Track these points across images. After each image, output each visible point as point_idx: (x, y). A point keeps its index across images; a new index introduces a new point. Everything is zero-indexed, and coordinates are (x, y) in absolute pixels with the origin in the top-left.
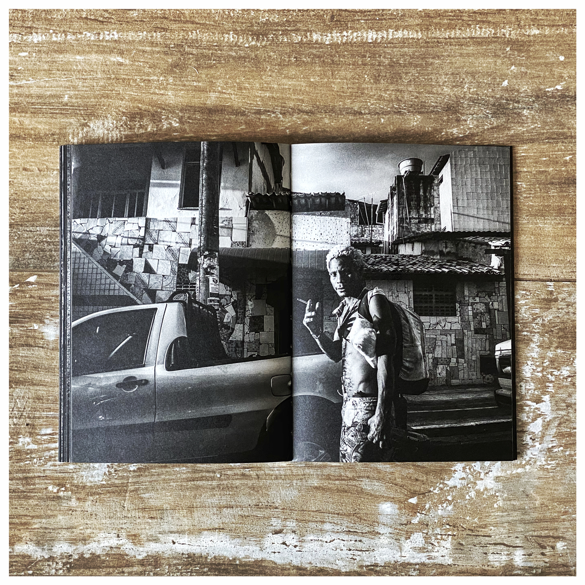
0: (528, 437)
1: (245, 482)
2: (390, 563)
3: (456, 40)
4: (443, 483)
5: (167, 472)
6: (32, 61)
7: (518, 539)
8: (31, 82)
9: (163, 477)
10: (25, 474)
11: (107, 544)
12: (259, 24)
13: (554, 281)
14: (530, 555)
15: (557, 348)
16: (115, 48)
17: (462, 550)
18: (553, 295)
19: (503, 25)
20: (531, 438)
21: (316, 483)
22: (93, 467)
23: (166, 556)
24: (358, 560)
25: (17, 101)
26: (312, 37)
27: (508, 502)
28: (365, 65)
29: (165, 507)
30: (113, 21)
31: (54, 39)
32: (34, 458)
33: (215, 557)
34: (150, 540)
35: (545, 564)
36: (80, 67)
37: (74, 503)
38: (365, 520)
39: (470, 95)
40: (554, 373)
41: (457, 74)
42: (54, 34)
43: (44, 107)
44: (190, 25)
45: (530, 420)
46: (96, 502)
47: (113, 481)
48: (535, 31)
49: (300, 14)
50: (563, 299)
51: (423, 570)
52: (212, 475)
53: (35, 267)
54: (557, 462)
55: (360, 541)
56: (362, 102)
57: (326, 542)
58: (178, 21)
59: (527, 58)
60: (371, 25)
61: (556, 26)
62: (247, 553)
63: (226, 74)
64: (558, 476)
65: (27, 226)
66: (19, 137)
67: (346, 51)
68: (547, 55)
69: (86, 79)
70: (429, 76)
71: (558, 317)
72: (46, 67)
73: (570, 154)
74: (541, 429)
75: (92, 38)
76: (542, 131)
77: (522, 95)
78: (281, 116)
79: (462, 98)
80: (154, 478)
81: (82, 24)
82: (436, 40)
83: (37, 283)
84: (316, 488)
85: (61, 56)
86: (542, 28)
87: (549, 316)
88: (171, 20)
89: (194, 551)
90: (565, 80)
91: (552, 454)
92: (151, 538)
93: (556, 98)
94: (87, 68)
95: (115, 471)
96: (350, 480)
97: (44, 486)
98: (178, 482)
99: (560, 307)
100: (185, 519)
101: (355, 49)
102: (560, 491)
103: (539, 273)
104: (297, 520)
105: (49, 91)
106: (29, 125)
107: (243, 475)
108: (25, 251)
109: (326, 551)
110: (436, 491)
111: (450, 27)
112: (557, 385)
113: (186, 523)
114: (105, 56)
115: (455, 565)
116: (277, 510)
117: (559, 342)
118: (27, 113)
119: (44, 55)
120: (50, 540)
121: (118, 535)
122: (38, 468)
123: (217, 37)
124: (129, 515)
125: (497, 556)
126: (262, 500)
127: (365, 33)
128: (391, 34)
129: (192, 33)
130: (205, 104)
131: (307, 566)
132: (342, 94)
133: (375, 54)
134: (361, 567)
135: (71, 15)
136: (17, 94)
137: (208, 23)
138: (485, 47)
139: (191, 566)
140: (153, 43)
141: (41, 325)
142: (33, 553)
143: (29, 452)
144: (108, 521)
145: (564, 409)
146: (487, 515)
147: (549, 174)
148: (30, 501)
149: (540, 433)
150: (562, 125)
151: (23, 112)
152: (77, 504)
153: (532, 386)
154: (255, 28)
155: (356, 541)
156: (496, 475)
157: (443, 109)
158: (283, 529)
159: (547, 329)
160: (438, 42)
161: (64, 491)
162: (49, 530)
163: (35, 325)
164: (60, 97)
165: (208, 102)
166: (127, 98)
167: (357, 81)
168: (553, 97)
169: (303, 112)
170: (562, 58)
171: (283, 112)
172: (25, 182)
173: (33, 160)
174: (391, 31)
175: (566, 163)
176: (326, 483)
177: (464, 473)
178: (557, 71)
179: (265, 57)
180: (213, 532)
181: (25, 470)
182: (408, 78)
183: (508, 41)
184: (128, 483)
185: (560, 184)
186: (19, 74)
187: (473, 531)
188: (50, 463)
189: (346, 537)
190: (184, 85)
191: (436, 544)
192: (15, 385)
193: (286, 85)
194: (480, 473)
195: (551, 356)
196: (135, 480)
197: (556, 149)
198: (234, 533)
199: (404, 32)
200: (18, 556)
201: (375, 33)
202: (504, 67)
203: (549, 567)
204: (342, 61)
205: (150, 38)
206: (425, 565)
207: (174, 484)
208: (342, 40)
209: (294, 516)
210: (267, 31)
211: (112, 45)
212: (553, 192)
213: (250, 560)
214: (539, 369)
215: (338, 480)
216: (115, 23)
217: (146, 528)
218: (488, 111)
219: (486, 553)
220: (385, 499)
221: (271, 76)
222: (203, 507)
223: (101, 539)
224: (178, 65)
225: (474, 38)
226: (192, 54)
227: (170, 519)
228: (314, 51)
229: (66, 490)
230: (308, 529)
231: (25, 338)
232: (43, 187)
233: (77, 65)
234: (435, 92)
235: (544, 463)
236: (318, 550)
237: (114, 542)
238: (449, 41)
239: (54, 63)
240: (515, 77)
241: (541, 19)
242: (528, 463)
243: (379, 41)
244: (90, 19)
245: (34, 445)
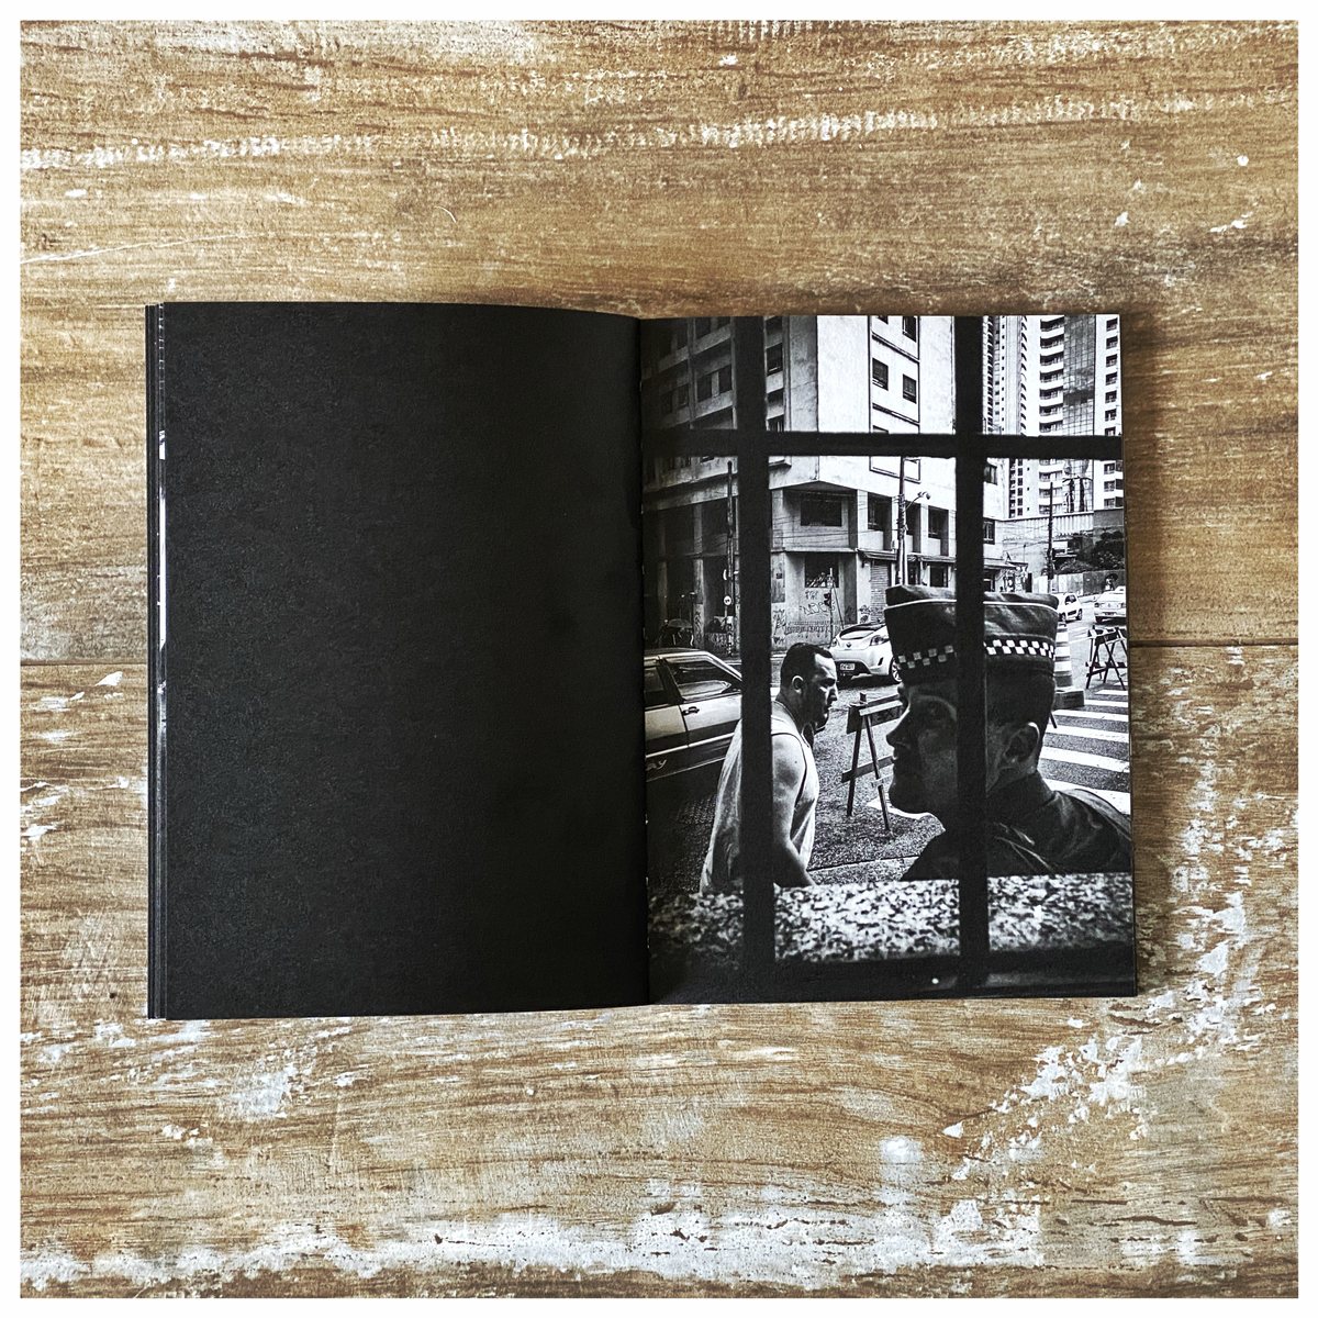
0: (1200, 984)
1: (590, 1103)
2: (908, 1268)
3: (1012, 130)
4: (1018, 1092)
5: (418, 1087)
6: (95, 208)
7: (1184, 1207)
8: (95, 252)
9: (410, 1098)
10: (111, 1103)
11: (293, 1248)
12: (583, 110)
13: (1244, 644)
14: (1212, 1240)
15: (1254, 789)
16: (273, 172)
17: (1064, 1234)
18: (1243, 675)
19: (1112, 94)
20: (1205, 987)
21: (741, 1100)
22: (259, 1082)
23: (424, 1269)
24: (839, 1263)
25: (65, 296)
26: (699, 134)
27: (1161, 1128)
28: (816, 189)
29: (417, 1162)
30: (267, 115)
31: (142, 158)
32: (130, 1067)
33: (528, 1268)
34: (387, 1237)
35: (1247, 1259)
36: (199, 217)
37: (219, 1162)
38: (850, 1176)
39: (1048, 248)
40: (1250, 844)
41: (1017, 203)
42: (141, 148)
43: (125, 306)
44: (435, 118)
45: (1201, 948)
46: (268, 1157)
47: (303, 1110)
48: (1183, 105)
49: (672, 84)
50: (1265, 683)
51: (980, 1283)
52: (516, 1090)
53: (117, 654)
54: (1264, 1036)
55: (843, 1222)
56: (814, 270)
57: (769, 1227)
58: (408, 108)
59: (1167, 164)
60: (826, 102)
61: (1228, 90)
62: (597, 1257)
63: (517, 221)
64: (1266, 1066)
65: (97, 566)
66: (72, 374)
67: (774, 161)
68: (1212, 155)
69: (212, 243)
70: (955, 209)
71: (1255, 721)
72: (126, 219)
73: (1268, 369)
74: (1225, 966)
75: (224, 154)
76: (1206, 320)
77: (1159, 243)
78: (638, 307)
79: (1030, 255)
80: (392, 1102)
81: (200, 123)
82: (968, 131)
83: (123, 688)
84: (743, 1110)
85: (158, 195)
86: (1198, 97)
87: (1235, 721)
88: (393, 108)
89: (484, 1258)
90: (1252, 208)
91: (1251, 1020)
92: (388, 1233)
93: (1233, 248)
94: (216, 218)
95: (306, 1089)
96: (814, 1090)
97: (152, 1128)
98: (443, 1108)
99: (1258, 700)
100: (462, 1189)
101: (793, 156)
102: (1271, 1099)
103: (1210, 628)
104: (703, 1181)
105: (134, 271)
106: (94, 346)
107: (584, 1088)
108: (94, 619)
109: (768, 1246)
110: (1002, 1109)
111: (999, 102)
112: (1259, 870)
113: (463, 1196)
114: (254, 191)
115: (1049, 1267)
116: (660, 1161)
117: (1259, 777)
118: (87, 320)
119: (119, 195)
120: (171, 1244)
121: (318, 1227)
122: (139, 1088)
123: (493, 141)
124: (340, 1184)
125: (1140, 1245)
126: (626, 1140)
127: (815, 120)
128: (871, 122)
129: (439, 134)
130: (473, 287)
131: (729, 1280)
132: (769, 255)
133: (837, 167)
134: (847, 1278)
135: (175, 105)
136: (64, 281)
137: (473, 111)
138: (1075, 143)
139: (478, 1289)
140: (355, 160)
141: (134, 778)
142: (135, 1274)
143: (118, 1054)
144: (294, 1199)
145: (1276, 921)
146: (1117, 1156)
147: (1224, 413)
148: (125, 1160)
149: (1224, 975)
150: (1249, 305)
151: (78, 319)
152: (227, 1164)
153: (1204, 873)
154: (576, 118)
155: (833, 1222)
156: (1131, 1069)
157: (989, 279)
158: (674, 1203)
159: (1231, 750)
160: (973, 134)
161: (197, 1136)
162: (167, 1223)
163: (121, 779)
164: (158, 283)
165: (480, 283)
166: (303, 280)
167: (801, 226)
168: (1227, 245)
169: (686, 296)
170: (1243, 161)
171: (642, 298)
172: (90, 470)
173: (103, 422)
174: (870, 114)
175: (1261, 387)
176: (764, 1101)
177: (1062, 1068)
178: (1233, 189)
179: (599, 181)
180: (522, 1215)
181: (110, 1094)
182: (910, 214)
183: (1125, 128)
184: (334, 1114)
185: (1249, 432)
186: (68, 238)
187: (1084, 1191)
188: (164, 1078)
189: (811, 1216)
190: (427, 248)
191: (1007, 1223)
192: (84, 911)
193: (647, 239)
194: (1097, 1066)
195: (1242, 806)
196: (350, 1107)
197: (1238, 357)
198: (568, 1214)
199: (899, 117)
200: (101, 1281)
201: (835, 119)
202: (1119, 184)
203: (1255, 1265)
204: (767, 184)
205: (349, 149)
206: (986, 1271)
207: (435, 1114)
208: (765, 139)
209: (697, 1172)
210: (602, 125)
211: (267, 166)
212: (1234, 452)
213: (606, 1271)
214: (1218, 837)
215: (790, 1091)
216: (272, 119)
217: (378, 1211)
218: (1086, 282)
219: (1116, 1240)
220: (892, 1130)
221: (613, 222)
222: (499, 1160)
223: (280, 1238)
224: (411, 206)
225: (1051, 123)
226: (440, 180)
227: (429, 1188)
228: (705, 165)
229: (202, 1134)
230: (729, 1200)
231: (100, 808)
232: (127, 479)
233: (193, 214)
234: (971, 243)
235: (1236, 1039)
236: (751, 1246)
237: (309, 1243)
238: (997, 133)
239: (144, 212)
240: (1143, 205)
241: (1195, 78)
242: (1200, 1041)
243: (845, 137)
244: (218, 113)
245: (128, 1040)
